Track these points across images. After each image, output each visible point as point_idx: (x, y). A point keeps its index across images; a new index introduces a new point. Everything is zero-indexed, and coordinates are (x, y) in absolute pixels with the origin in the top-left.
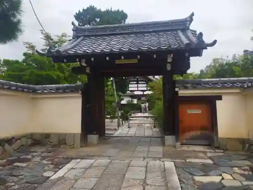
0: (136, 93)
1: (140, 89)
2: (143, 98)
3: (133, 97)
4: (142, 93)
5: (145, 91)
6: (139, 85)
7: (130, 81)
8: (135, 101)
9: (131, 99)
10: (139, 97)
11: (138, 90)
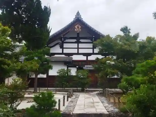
0: (75, 58)
1: (81, 51)
2: (87, 67)
3: (70, 64)
4: (84, 58)
5: (90, 54)
6: (81, 45)
7: (65, 38)
8: (73, 72)
9: (66, 68)
10: (79, 65)
11: (78, 54)
